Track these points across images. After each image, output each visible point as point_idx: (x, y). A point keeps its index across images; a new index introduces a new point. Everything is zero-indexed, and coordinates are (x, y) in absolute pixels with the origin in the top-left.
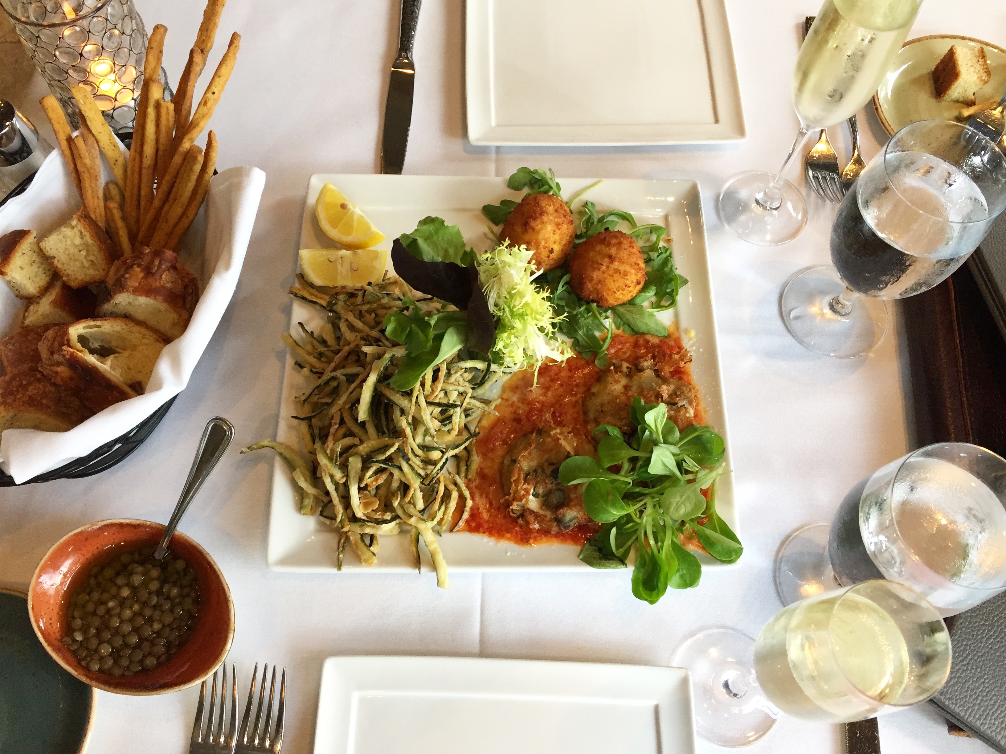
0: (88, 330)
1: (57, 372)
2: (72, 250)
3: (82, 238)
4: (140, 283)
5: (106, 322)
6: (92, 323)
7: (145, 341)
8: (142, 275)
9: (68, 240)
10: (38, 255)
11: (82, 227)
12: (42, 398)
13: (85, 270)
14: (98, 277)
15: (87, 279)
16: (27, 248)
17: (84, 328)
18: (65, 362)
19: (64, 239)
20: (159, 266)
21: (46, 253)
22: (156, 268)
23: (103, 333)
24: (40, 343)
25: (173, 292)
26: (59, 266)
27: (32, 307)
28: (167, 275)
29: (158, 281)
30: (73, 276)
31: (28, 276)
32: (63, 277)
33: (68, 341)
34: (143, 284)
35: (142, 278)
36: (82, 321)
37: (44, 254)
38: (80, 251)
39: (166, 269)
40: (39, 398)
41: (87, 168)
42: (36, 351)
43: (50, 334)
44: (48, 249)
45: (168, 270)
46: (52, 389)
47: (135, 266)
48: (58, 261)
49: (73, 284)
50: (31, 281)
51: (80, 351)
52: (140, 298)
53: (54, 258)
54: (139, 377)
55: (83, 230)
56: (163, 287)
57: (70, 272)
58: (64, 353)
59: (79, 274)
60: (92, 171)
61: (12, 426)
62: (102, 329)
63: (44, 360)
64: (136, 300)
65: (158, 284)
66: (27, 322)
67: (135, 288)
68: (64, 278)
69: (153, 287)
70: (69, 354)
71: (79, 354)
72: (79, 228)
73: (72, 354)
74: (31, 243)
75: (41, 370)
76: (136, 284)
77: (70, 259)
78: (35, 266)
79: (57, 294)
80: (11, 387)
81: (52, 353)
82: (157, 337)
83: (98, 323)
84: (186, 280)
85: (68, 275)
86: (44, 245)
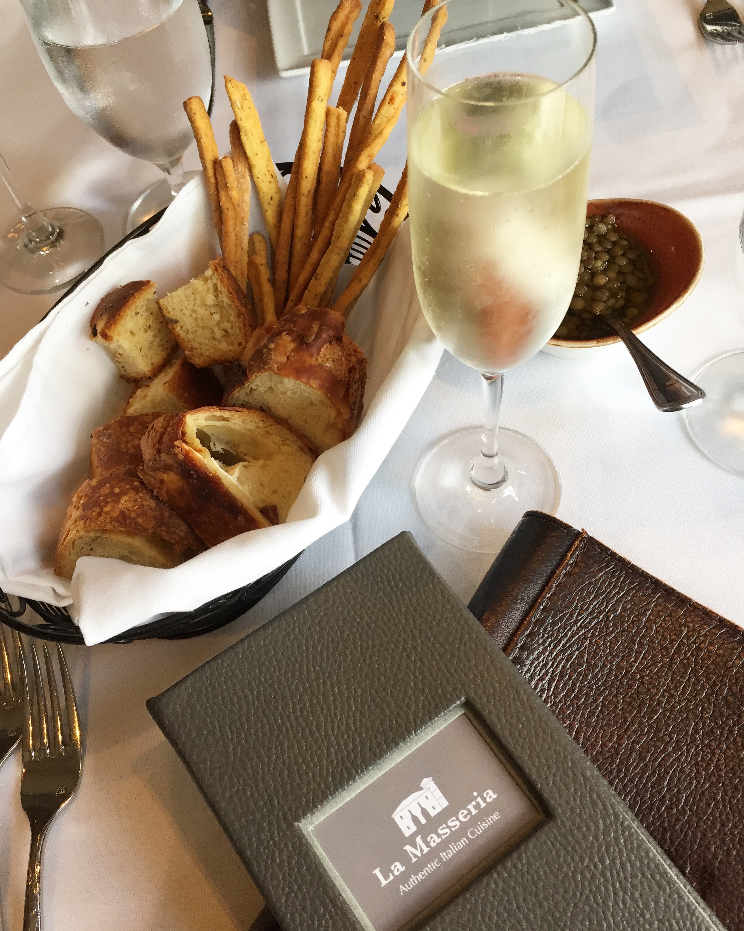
0: (212, 423)
1: (162, 481)
2: (202, 312)
3: (217, 296)
4: (288, 357)
5: (236, 415)
6: (218, 413)
7: (286, 448)
8: (292, 346)
9: (198, 296)
10: (156, 319)
11: (219, 280)
12: (138, 516)
13: (214, 342)
14: (231, 354)
15: (216, 356)
16: (142, 306)
17: (206, 419)
18: (175, 465)
19: (192, 296)
20: (318, 336)
21: (167, 315)
22: (313, 337)
23: (230, 430)
24: (144, 438)
25: (334, 375)
26: (182, 334)
27: (139, 392)
28: (326, 350)
29: (315, 356)
30: (199, 351)
31: (139, 347)
32: (185, 350)
33: (184, 434)
34: (292, 359)
35: (293, 351)
36: (206, 408)
37: (163, 316)
38: (212, 314)
39: (328, 339)
40: (133, 515)
41: (233, 203)
42: (138, 448)
43: (158, 423)
44: (170, 308)
45: (330, 342)
46: (153, 504)
47: (285, 333)
48: (182, 327)
49: (198, 361)
50: (142, 353)
51: (199, 451)
52: (286, 380)
53: (176, 322)
54: (275, 500)
55: (219, 284)
56: (321, 366)
57: (196, 345)
58: (177, 451)
59: (206, 347)
60: (238, 209)
61: (91, 552)
62: (230, 424)
63: (146, 462)
64: (281, 383)
65: (313, 362)
66: (131, 411)
67: (282, 364)
68: (186, 352)
69: (307, 364)
70: (183, 453)
71: (197, 454)
72: (215, 281)
73: (187, 454)
74: (148, 300)
75: (141, 477)
76: (284, 359)
77: (198, 326)
78: (150, 333)
79: (175, 373)
80: (97, 495)
81: (159, 451)
82: (302, 445)
83: (226, 414)
84: (354, 359)
85: (192, 349)
86: (166, 304)
